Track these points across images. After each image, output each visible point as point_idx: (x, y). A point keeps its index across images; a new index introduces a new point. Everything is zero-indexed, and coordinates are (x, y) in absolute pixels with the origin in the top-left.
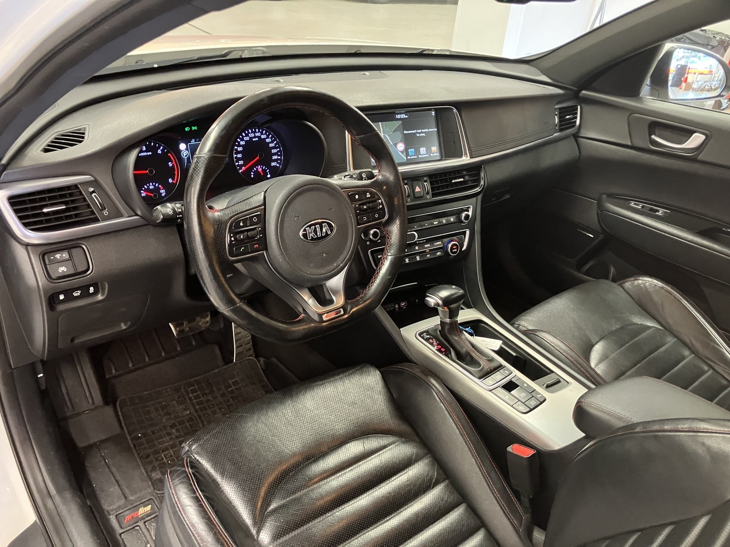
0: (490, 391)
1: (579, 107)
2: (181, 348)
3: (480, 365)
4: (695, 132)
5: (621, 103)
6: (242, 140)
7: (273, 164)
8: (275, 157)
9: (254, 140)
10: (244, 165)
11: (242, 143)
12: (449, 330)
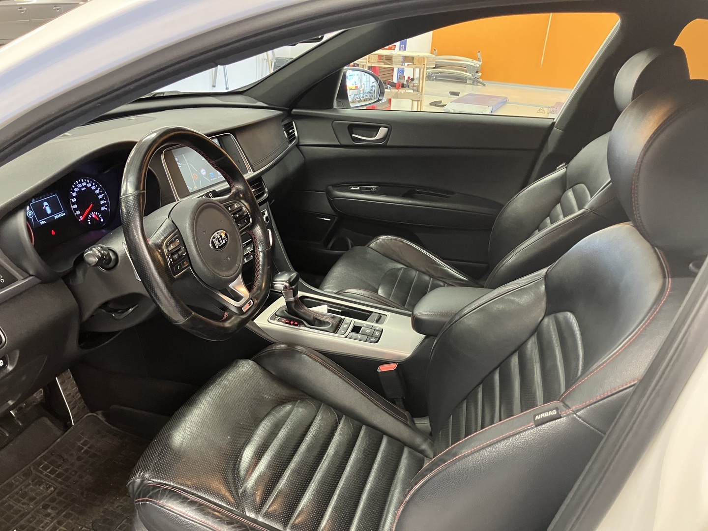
0: (346, 337)
1: (294, 123)
2: (10, 433)
3: (329, 324)
4: (380, 127)
5: (323, 114)
6: (73, 191)
7: (103, 208)
8: (102, 202)
9: (82, 189)
10: (81, 215)
11: (74, 194)
12: (295, 306)
